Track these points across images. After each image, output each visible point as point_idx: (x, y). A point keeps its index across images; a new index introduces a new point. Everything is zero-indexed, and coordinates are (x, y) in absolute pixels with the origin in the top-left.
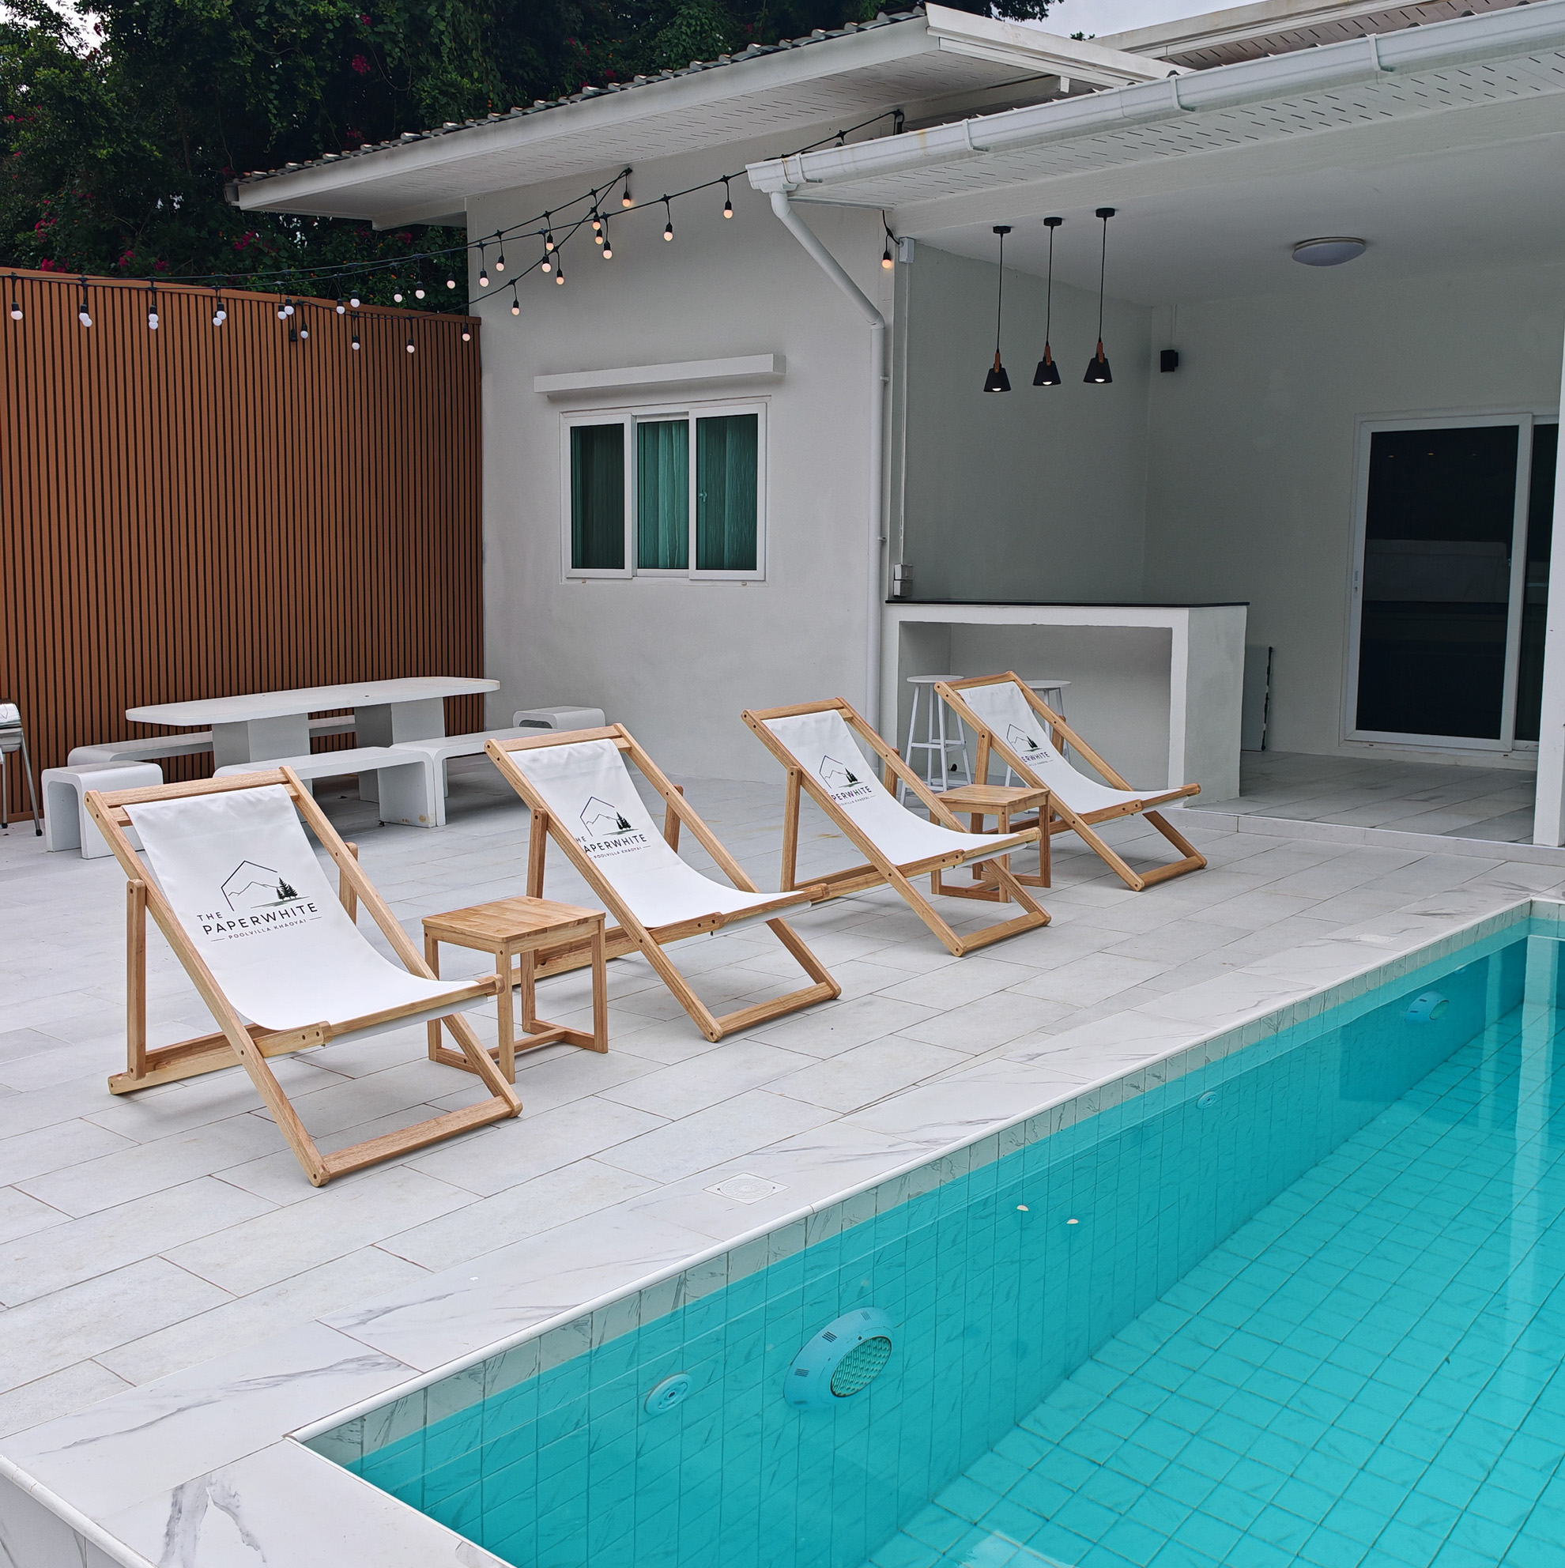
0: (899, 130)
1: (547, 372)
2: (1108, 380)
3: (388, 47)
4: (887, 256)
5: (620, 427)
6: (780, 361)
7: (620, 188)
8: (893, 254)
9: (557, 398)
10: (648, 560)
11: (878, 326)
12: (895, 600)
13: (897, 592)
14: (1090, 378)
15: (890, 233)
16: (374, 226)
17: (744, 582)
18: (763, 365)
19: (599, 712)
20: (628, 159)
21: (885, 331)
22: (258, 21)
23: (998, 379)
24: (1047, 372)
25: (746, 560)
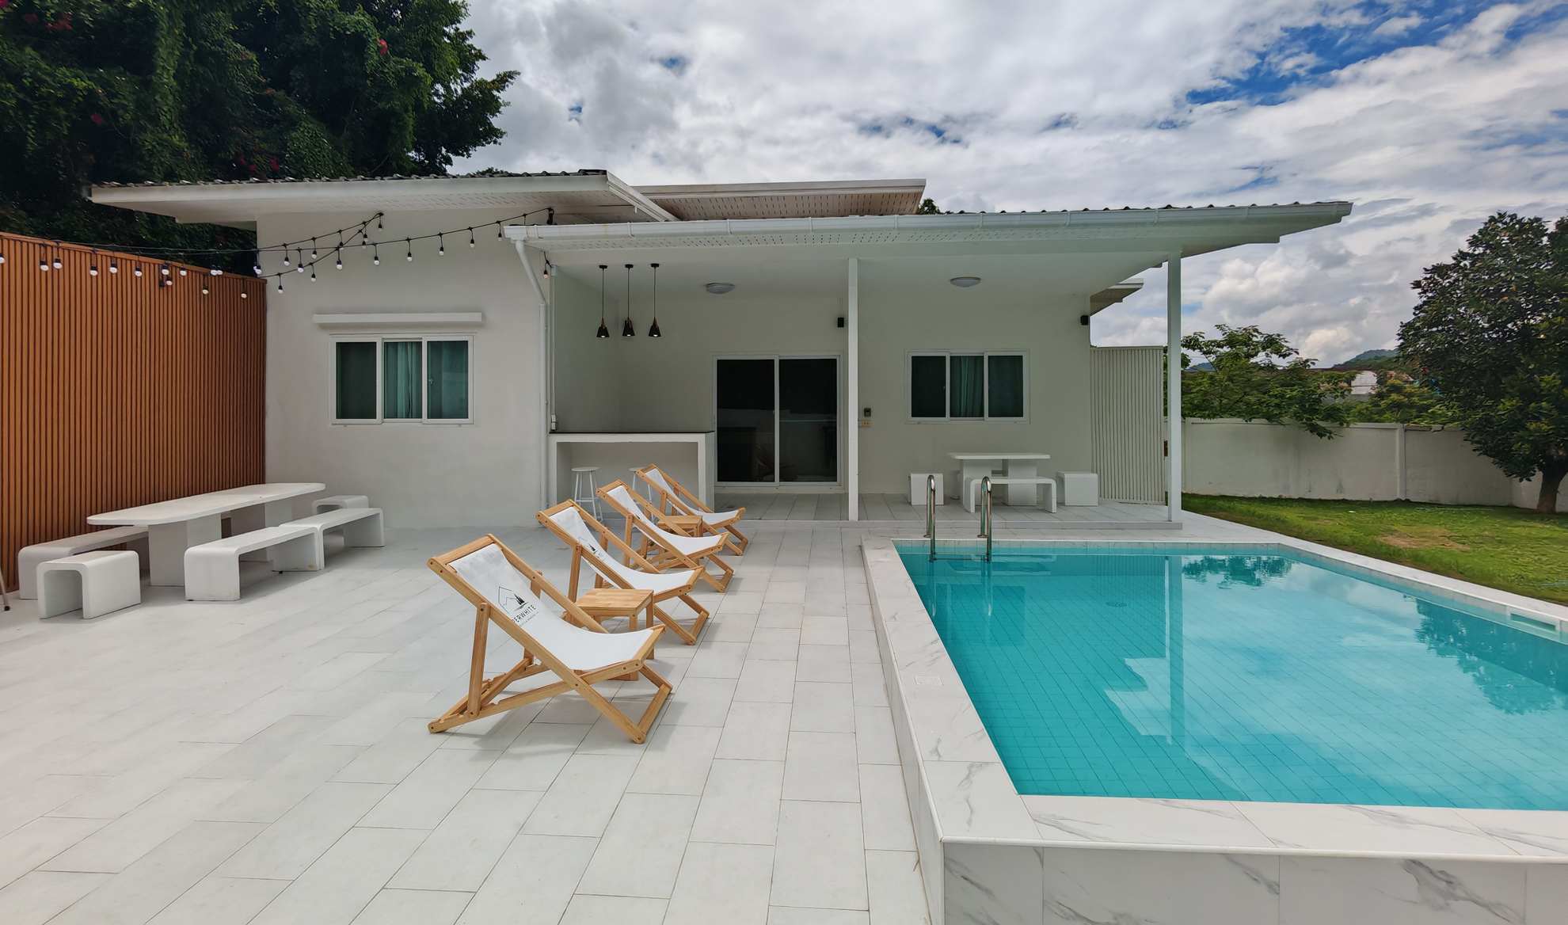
0: (550, 222)
1: (320, 312)
2: (659, 335)
3: (120, 112)
4: (546, 273)
5: (374, 344)
6: (484, 316)
7: (376, 222)
8: (549, 272)
9: (324, 327)
10: (391, 413)
11: (544, 305)
12: (553, 432)
13: (554, 428)
14: (651, 334)
15: (548, 262)
16: (177, 221)
17: (460, 425)
18: (476, 317)
19: (364, 498)
20: (381, 209)
21: (546, 306)
22: (24, 81)
23: (603, 331)
24: (628, 329)
25: (461, 412)
